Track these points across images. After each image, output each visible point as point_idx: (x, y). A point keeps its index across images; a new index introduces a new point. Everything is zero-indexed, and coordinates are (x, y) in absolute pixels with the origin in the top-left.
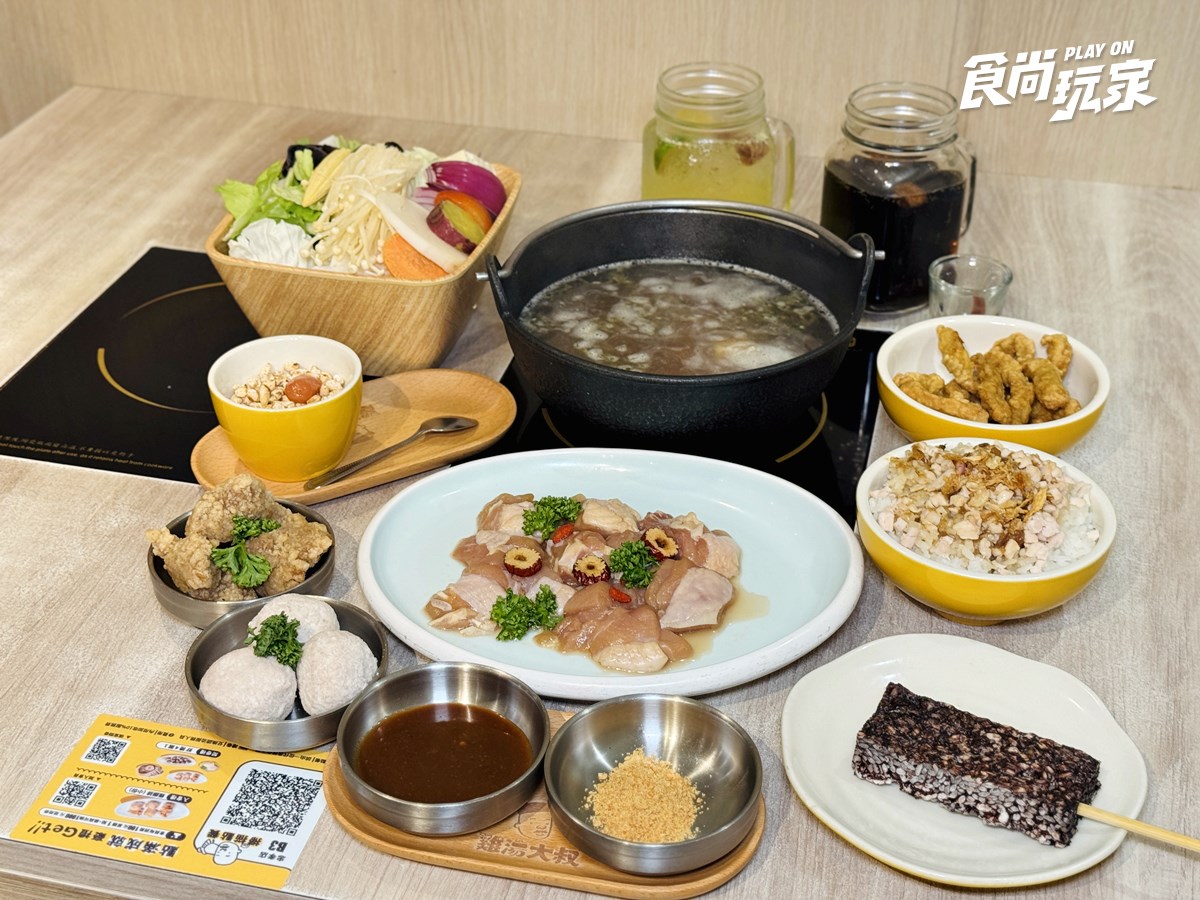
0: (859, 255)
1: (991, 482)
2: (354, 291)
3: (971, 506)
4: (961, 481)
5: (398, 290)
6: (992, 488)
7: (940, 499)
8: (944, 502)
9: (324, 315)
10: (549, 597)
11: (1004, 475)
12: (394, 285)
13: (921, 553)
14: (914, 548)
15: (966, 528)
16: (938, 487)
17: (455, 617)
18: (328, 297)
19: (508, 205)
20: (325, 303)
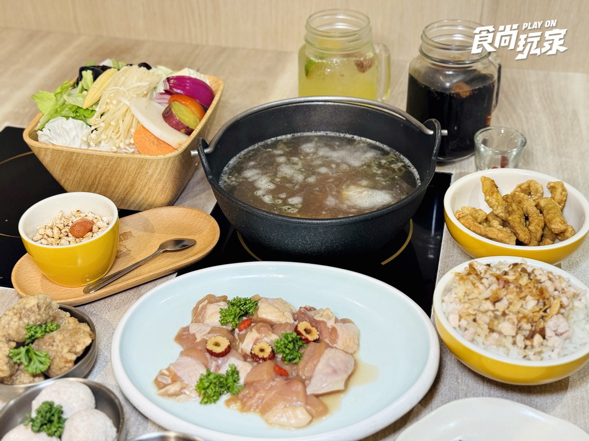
0: (431, 132)
1: (523, 295)
2: (115, 162)
3: (510, 312)
4: (503, 293)
5: (142, 161)
6: (524, 298)
7: (488, 305)
8: (491, 307)
9: (99, 177)
10: (235, 372)
11: (531, 290)
12: (140, 159)
13: (477, 344)
14: (472, 341)
15: (506, 327)
16: (487, 297)
17: (173, 388)
18: (100, 166)
19: (214, 102)
20: (98, 169)
